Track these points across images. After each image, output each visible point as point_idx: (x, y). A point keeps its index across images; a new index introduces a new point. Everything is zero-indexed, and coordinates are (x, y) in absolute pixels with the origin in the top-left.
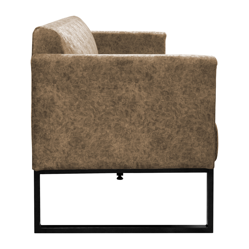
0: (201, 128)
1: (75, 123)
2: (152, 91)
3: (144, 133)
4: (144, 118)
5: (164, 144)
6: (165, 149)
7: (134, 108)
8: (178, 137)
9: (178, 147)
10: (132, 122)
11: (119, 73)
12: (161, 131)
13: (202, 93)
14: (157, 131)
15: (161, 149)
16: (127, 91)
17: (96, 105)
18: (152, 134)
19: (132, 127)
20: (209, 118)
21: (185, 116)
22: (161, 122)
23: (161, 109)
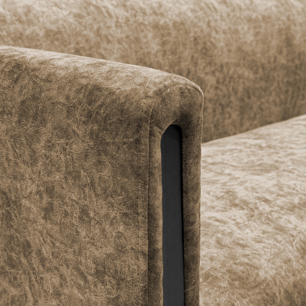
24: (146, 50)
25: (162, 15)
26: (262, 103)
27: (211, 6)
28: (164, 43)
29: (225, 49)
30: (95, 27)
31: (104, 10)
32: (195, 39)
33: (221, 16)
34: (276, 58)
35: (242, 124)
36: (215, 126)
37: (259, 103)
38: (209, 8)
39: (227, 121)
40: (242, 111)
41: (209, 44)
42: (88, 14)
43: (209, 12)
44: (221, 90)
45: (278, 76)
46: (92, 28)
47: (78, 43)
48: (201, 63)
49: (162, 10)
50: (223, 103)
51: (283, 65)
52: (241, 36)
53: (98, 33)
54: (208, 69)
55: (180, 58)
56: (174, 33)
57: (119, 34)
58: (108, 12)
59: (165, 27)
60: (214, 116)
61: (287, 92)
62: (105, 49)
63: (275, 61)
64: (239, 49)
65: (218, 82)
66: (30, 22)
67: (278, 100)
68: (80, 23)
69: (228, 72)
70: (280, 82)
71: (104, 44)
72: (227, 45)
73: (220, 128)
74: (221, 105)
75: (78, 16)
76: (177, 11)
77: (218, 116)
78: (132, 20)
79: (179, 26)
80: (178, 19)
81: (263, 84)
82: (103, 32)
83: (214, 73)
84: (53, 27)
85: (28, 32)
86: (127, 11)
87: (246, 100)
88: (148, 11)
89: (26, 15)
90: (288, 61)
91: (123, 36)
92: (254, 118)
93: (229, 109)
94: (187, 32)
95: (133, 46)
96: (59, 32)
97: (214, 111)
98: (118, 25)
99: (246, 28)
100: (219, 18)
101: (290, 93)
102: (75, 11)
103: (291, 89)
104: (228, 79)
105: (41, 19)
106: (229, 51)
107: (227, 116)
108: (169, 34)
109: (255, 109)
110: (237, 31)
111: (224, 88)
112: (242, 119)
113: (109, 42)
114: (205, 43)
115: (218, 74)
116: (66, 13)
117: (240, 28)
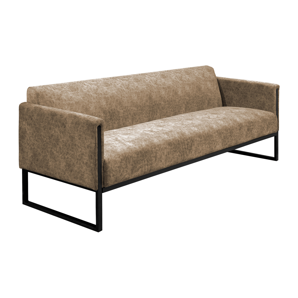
0: (88, 163)
1: (34, 145)
2: (66, 134)
3: (62, 159)
4: (62, 150)
5: (71, 168)
6: (71, 171)
7: (58, 143)
8: (77, 165)
9: (77, 172)
10: (57, 151)
11: (51, 120)
12: (70, 160)
13: (88, 141)
14: (68, 159)
15: (70, 171)
16: (55, 132)
17: (42, 137)
18: (66, 161)
19: (57, 154)
20: (91, 157)
21: (80, 153)
22: (70, 154)
23: (69, 146)
24: (102, 105)
25: (107, 94)
26: (140, 117)
27: (123, 90)
28: (107, 102)
29: (127, 102)
30: (88, 100)
31: (90, 95)
32: (117, 100)
33: (126, 93)
34: (145, 103)
35: (133, 123)
36: (123, 124)
37: (139, 117)
38: (122, 91)
39: (127, 122)
40: (133, 120)
41: (121, 101)
42: (86, 97)
43: (122, 92)
44: (125, 114)
45: (146, 109)
46: (87, 100)
47: (83, 104)
48: (119, 107)
49: (107, 93)
50: (126, 117)
51: (148, 105)
52: (133, 98)
53: (88, 101)
54: (121, 108)
55: (112, 106)
56: (110, 99)
57: (94, 101)
58: (91, 95)
59: (108, 98)
60: (123, 121)
61: (149, 113)
62: (90, 105)
63: (145, 104)
64: (132, 102)
65: (124, 112)
66: (72, 100)
67: (146, 116)
68: (84, 99)
69: (128, 109)
70: (147, 111)
71: (90, 104)
72: (127, 101)
73: (125, 124)
74: (125, 118)
75: (83, 98)
76: (111, 93)
77: (124, 121)
78: (98, 97)
79: (112, 97)
80: (112, 95)
81: (140, 111)
82: (90, 101)
83: (123, 109)
84: (77, 101)
85: (71, 103)
86: (97, 95)
87: (134, 116)
88: (103, 94)
89: (71, 99)
90: (150, 104)
91: (95, 101)
92: (137, 122)
93: (128, 119)
94: (114, 99)
95: (98, 104)
96: (79, 102)
97: (123, 120)
98: (94, 99)
99: (134, 95)
100: (125, 93)
101: (151, 113)
102: (83, 96)
103: (151, 112)
104: (127, 111)
105: (74, 99)
106: (128, 103)
107: (127, 121)
108: (109, 100)
109: (137, 119)
110: (131, 96)
111: (126, 113)
112: (133, 122)
113: (91, 103)
114: (120, 101)
115: (124, 109)
116: (80, 97)
117: (132, 95)
